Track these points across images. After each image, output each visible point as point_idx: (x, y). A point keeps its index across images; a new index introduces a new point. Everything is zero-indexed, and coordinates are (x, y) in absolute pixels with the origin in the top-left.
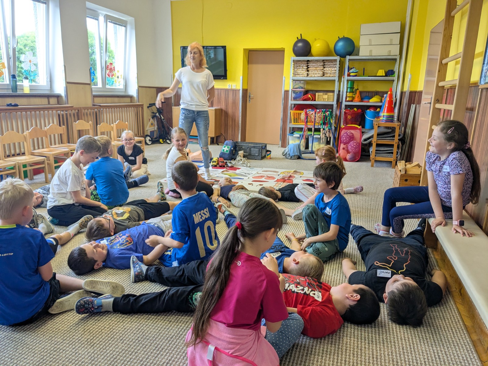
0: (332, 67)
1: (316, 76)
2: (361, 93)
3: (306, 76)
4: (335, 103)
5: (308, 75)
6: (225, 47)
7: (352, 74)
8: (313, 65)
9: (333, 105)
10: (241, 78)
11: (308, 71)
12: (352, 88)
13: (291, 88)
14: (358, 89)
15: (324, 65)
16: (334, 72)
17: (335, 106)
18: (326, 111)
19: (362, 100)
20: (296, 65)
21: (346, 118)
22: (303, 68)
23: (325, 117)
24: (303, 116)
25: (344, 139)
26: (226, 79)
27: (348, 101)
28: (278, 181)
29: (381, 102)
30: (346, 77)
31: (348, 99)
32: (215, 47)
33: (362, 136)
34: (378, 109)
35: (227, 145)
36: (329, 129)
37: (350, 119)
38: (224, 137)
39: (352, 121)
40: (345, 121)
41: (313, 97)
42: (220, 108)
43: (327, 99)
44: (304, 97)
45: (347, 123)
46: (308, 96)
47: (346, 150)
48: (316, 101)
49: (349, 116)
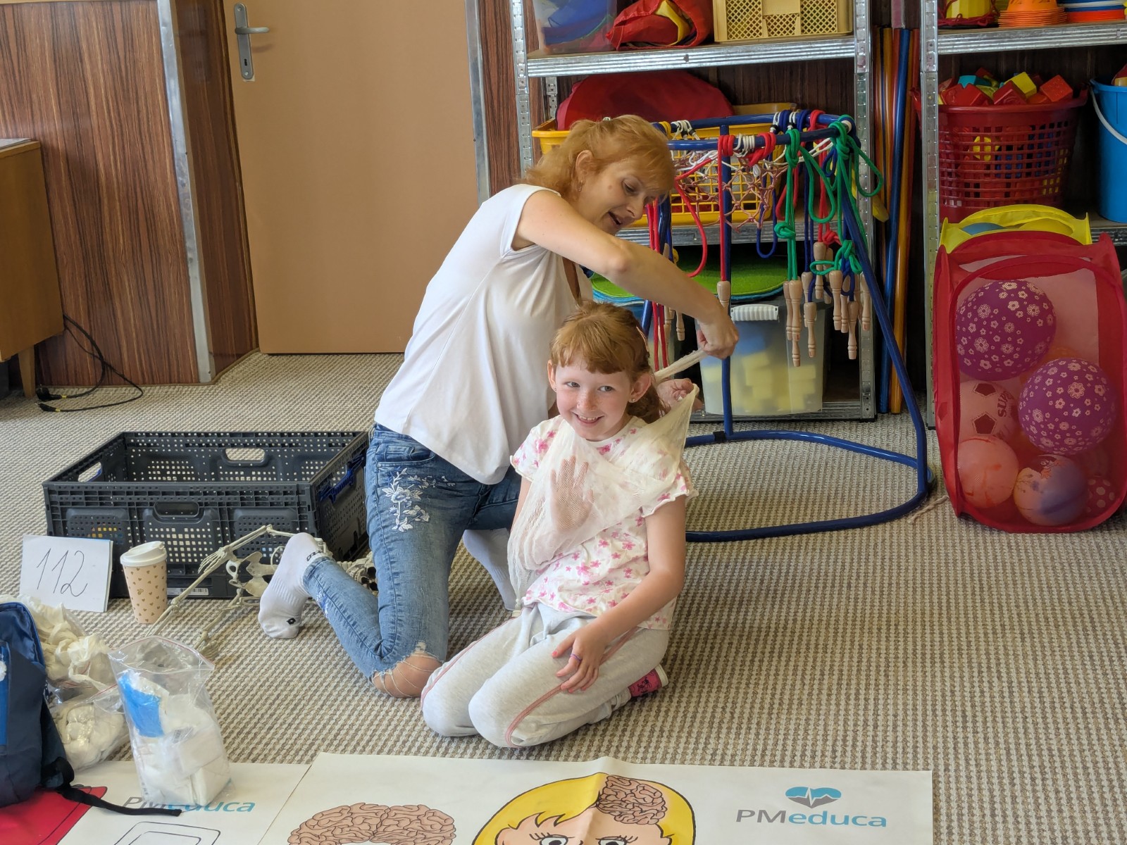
19: (1064, 6)
21: (955, 150)
25: (982, 344)
27: (961, 25)
37: (988, 159)
38: (93, 343)
39: (1008, 176)
40: (950, 174)
41: (689, 15)
42: (32, 140)
43: (802, 25)
44: (621, 18)
45: (972, 189)
46: (654, 13)
47: (1001, 436)
48: (716, 40)
49: (978, 139)
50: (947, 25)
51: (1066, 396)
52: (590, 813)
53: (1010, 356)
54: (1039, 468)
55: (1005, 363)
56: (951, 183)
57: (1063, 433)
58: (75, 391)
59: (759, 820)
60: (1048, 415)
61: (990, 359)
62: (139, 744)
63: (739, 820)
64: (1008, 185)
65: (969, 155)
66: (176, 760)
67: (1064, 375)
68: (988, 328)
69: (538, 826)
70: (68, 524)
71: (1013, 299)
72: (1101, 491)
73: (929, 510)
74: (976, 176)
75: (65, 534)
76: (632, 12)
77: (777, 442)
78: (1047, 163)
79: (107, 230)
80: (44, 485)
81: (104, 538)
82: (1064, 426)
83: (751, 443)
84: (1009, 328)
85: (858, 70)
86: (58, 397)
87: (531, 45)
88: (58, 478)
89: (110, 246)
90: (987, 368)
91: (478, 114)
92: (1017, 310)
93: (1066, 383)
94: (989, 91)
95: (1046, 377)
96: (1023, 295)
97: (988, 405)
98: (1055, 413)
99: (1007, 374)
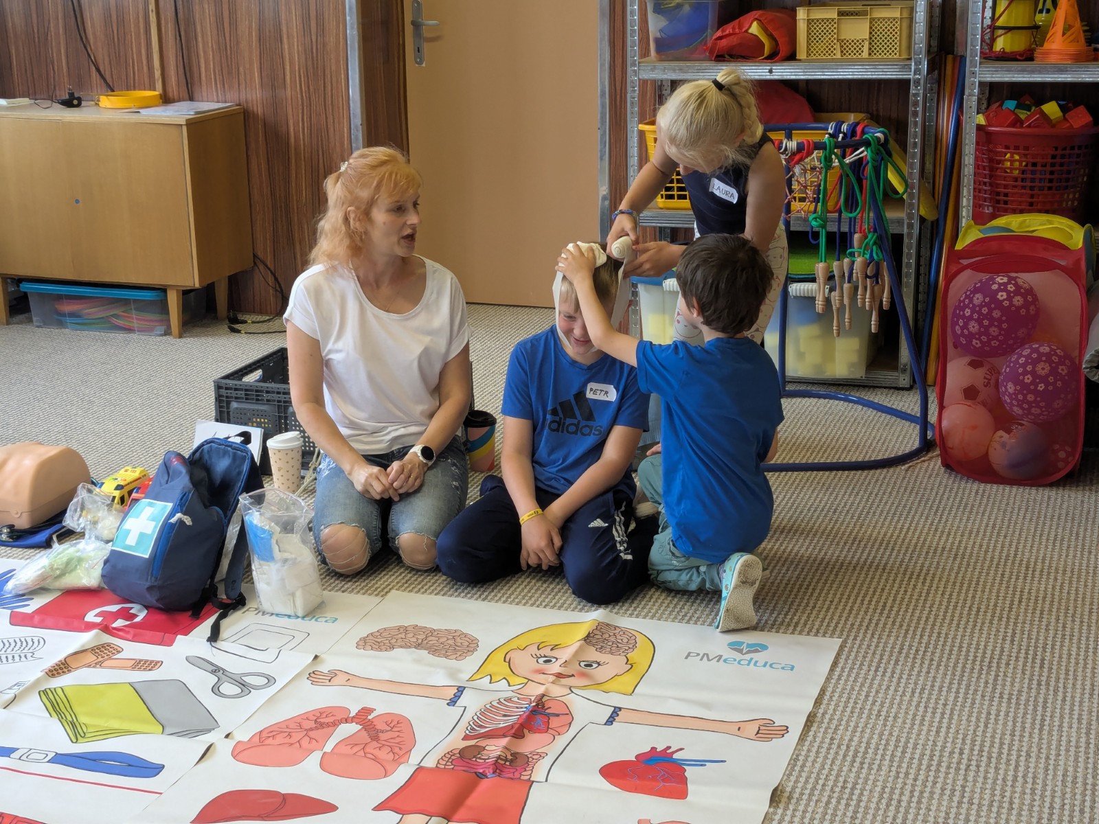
4: (917, 71)
21: (990, 163)
25: (974, 326)
37: (1016, 173)
38: (276, 279)
39: (1032, 188)
40: (985, 184)
41: (775, 34)
42: (237, 105)
43: (870, 49)
44: (719, 34)
45: (1002, 198)
46: (746, 31)
47: (984, 404)
48: (797, 58)
49: (1008, 155)
50: (990, 56)
51: (1033, 373)
52: (578, 644)
53: (995, 338)
54: (1008, 431)
55: (992, 342)
56: (985, 192)
57: (1029, 403)
58: (259, 318)
59: (701, 660)
60: (1018, 388)
61: (979, 339)
62: (257, 567)
63: (686, 658)
64: (1032, 196)
65: (1001, 168)
66: (283, 580)
67: (1034, 356)
68: (980, 313)
69: (539, 649)
70: (231, 413)
71: (1002, 291)
72: (1062, 455)
73: (924, 461)
74: (1006, 187)
75: (229, 422)
76: (728, 29)
77: (822, 401)
78: (1067, 180)
79: (294, 185)
80: (214, 382)
81: (257, 427)
82: (1030, 397)
83: (799, 400)
84: (996, 314)
85: (913, 91)
86: (245, 322)
87: (645, 53)
88: (227, 377)
89: (295, 198)
90: (977, 346)
91: (603, 106)
92: (1004, 300)
93: (1035, 362)
94: (1023, 115)
95: (1021, 356)
96: (1011, 288)
97: (977, 377)
98: (1025, 386)
99: (995, 353)
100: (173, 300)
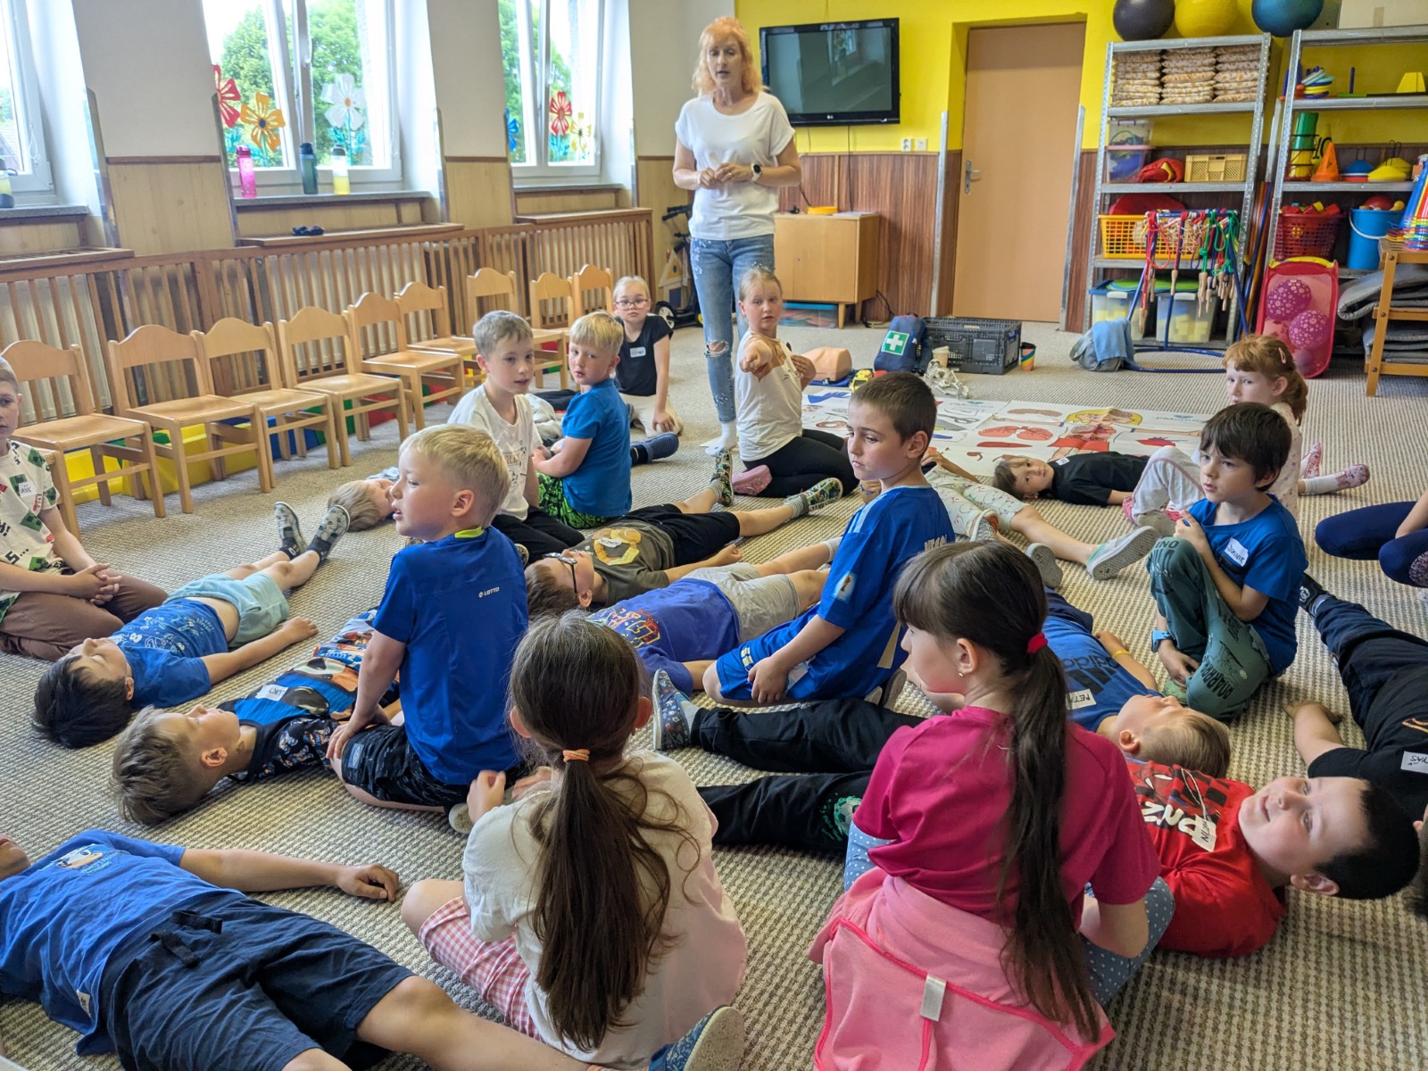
0: (1244, 69)
1: (1187, 99)
2: (1339, 149)
3: (1154, 100)
4: (1248, 188)
5: (1161, 98)
6: (896, 20)
7: (1310, 91)
8: (1180, 64)
9: (1242, 193)
10: (944, 115)
11: (1162, 85)
12: (1309, 135)
13: (1105, 142)
14: (1329, 139)
15: (1217, 63)
16: (1250, 84)
17: (1248, 197)
18: (1219, 216)
19: (1342, 174)
20: (1122, 68)
21: (1284, 234)
22: (1146, 77)
23: (1215, 235)
24: (1140, 230)
25: (1278, 304)
26: (898, 122)
27: (1295, 180)
28: (1060, 443)
29: (1409, 179)
30: (1291, 101)
31: (1293, 173)
32: (863, 24)
33: (1341, 293)
34: (1398, 205)
35: (898, 329)
36: (1227, 273)
37: (1298, 237)
39: (1306, 244)
40: (1282, 243)
41: (1175, 169)
43: (1225, 176)
44: (1145, 169)
45: (1289, 250)
46: (1160, 168)
48: (1185, 180)
49: (1294, 228)
64: (1305, 249)
65: (1289, 235)
74: (1291, 246)
76: (1150, 167)
85: (1246, 197)
87: (1104, 178)
89: (901, 262)
94: (1303, 208)
100: (842, 309)
